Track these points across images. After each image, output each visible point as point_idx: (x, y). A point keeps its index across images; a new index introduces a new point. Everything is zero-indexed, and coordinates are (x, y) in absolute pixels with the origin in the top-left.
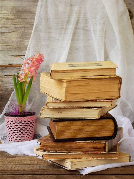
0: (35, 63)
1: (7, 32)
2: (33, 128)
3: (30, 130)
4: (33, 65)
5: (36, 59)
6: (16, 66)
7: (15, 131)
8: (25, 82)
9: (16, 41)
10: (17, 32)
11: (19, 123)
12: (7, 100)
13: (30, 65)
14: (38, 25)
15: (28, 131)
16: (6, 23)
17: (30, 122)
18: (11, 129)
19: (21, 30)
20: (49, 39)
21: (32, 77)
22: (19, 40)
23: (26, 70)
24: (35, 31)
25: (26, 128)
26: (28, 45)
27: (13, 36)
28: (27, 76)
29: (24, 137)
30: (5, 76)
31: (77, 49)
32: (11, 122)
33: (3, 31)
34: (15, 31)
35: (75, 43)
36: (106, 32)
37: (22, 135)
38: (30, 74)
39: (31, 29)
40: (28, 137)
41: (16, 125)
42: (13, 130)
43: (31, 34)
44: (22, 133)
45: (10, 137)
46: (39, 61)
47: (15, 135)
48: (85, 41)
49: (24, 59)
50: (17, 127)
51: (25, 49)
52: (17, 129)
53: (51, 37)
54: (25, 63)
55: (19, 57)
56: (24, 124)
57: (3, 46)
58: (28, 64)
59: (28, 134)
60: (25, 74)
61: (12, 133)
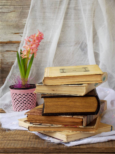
0: (36, 41)
1: (7, 12)
2: (35, 99)
3: (32, 100)
4: (34, 43)
5: (36, 37)
6: (16, 42)
7: (19, 102)
8: (27, 58)
9: (15, 20)
10: (16, 12)
11: (22, 95)
12: (8, 72)
13: (31, 43)
14: (34, 5)
15: (30, 102)
16: (6, 4)
17: (32, 94)
18: (16, 100)
19: (19, 10)
20: (44, 18)
21: (33, 54)
22: (17, 19)
23: (28, 48)
24: (32, 11)
25: (29, 99)
26: (25, 24)
27: (12, 16)
28: (29, 53)
29: (27, 107)
30: (6, 51)
31: (69, 27)
32: (16, 94)
33: (3, 11)
34: (14, 11)
35: (67, 22)
36: (94, 11)
37: (25, 106)
38: (32, 51)
39: (28, 9)
40: (31, 107)
41: (20, 97)
42: (18, 102)
43: (28, 13)
44: (25, 104)
45: (15, 107)
46: (39, 39)
47: (20, 106)
48: (76, 20)
49: (22, 36)
50: (21, 98)
51: (23, 27)
52: (21, 100)
53: (46, 17)
54: (27, 41)
55: (18, 35)
56: (27, 96)
57: (4, 25)
58: (30, 41)
59: (30, 105)
60: (27, 51)
61: (17, 104)
